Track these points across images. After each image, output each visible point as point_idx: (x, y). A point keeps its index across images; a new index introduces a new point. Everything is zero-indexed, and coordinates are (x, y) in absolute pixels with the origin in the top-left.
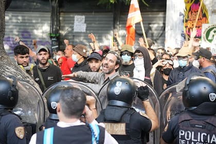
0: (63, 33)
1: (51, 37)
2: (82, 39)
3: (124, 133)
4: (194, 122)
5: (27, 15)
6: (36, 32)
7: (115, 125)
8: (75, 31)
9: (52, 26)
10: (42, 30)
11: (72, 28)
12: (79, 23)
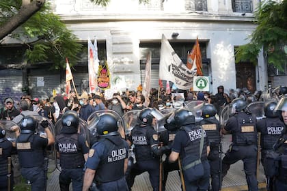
0: (31, 88)
1: (23, 91)
2: (42, 91)
3: (30, 148)
4: (66, 138)
5: (8, 78)
6: (14, 88)
7: (25, 144)
8: (38, 86)
9: (23, 84)
10: (18, 87)
11: (36, 84)
12: (40, 81)
